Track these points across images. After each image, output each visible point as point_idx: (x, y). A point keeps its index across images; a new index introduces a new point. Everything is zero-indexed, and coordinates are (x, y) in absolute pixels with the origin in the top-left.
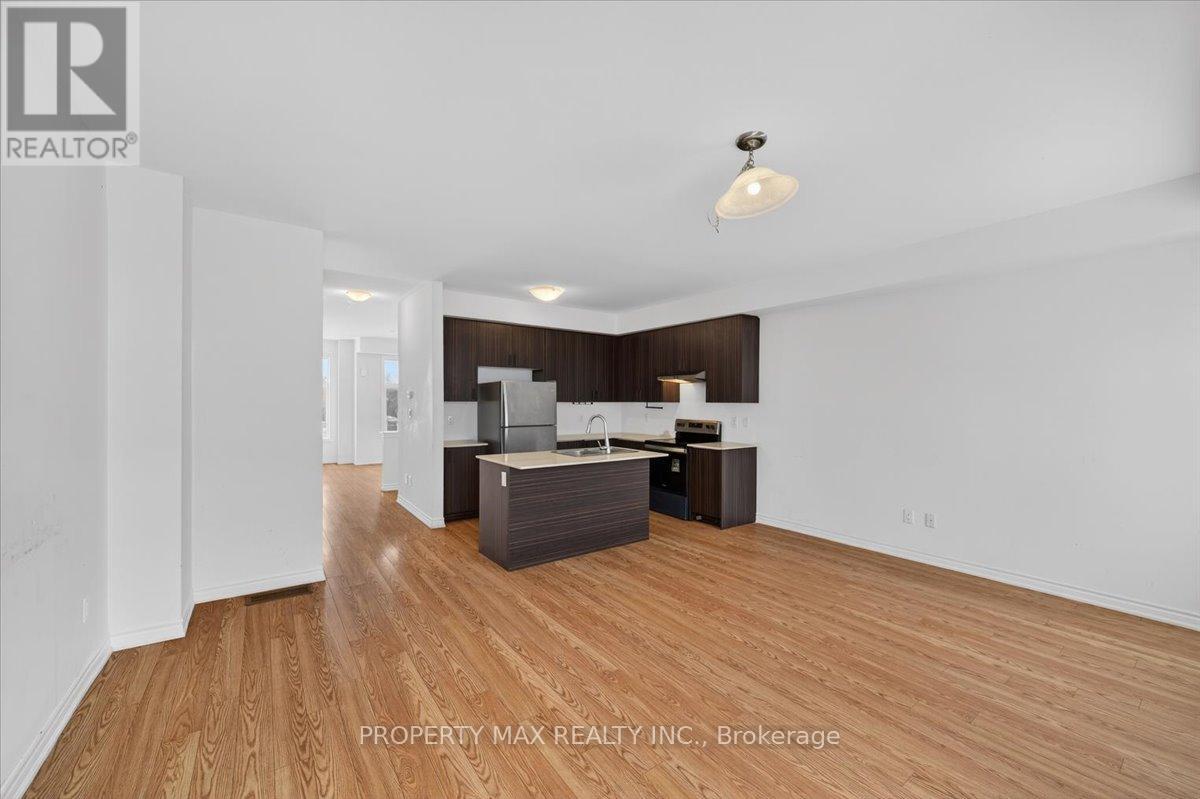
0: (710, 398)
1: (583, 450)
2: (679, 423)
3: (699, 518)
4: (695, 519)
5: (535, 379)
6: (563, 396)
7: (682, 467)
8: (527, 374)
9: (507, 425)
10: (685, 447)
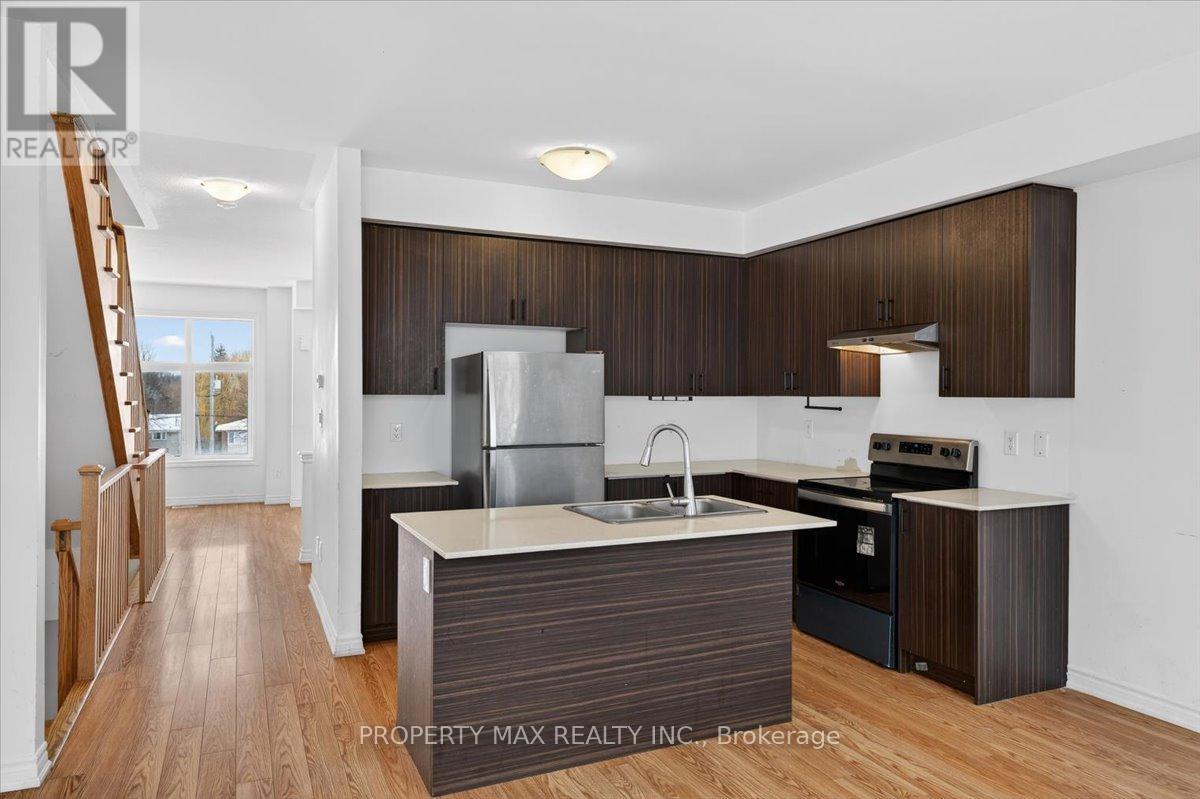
0: (948, 387)
1: (638, 503)
2: (879, 443)
3: (922, 666)
4: (911, 669)
5: (571, 348)
6: (617, 384)
7: (879, 545)
8: (556, 338)
9: (493, 444)
10: (886, 499)
